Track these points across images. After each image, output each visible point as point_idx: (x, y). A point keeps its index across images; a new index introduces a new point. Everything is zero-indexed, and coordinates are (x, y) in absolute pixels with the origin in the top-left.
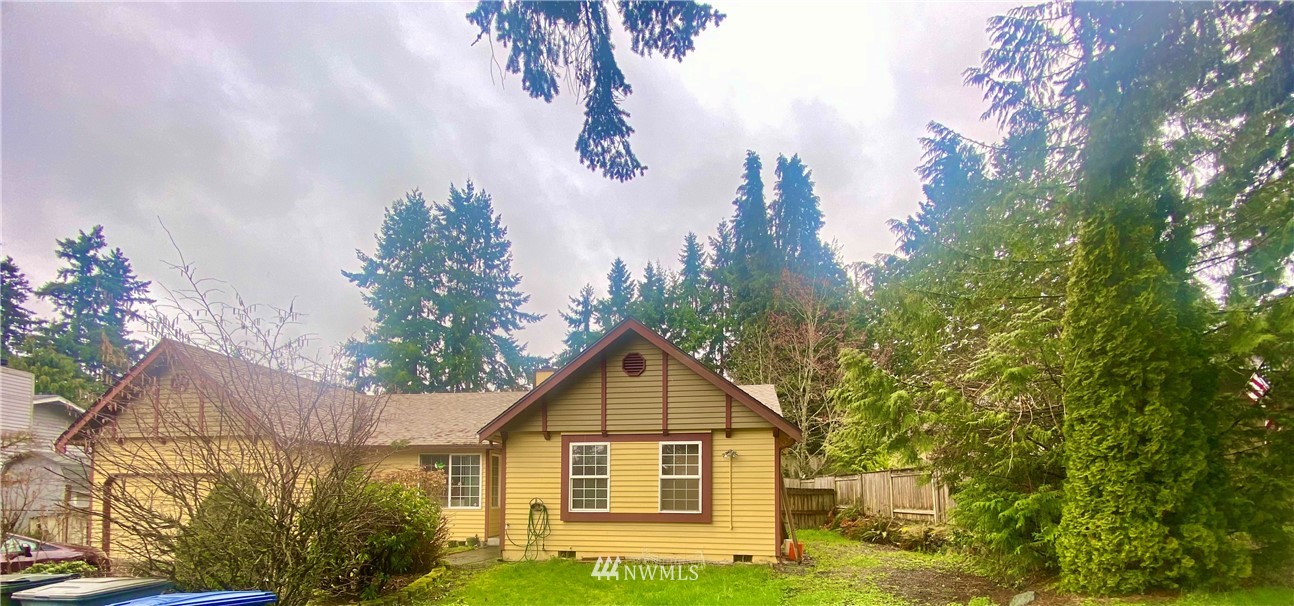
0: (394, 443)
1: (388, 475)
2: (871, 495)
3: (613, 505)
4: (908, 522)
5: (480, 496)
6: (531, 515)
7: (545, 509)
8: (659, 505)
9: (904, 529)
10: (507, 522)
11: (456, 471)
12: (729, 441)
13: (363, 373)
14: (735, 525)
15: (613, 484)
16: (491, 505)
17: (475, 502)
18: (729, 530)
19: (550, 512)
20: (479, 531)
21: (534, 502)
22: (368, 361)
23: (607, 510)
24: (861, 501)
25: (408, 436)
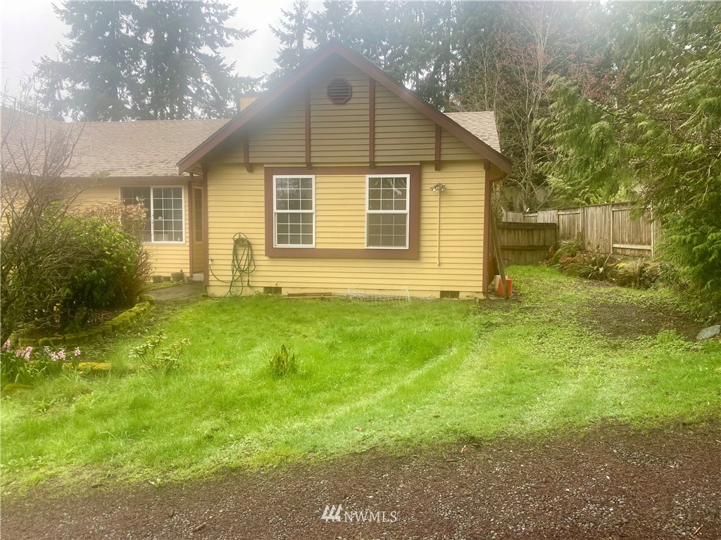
0: (93, 175)
1: (87, 209)
2: (592, 230)
3: (318, 240)
4: (626, 258)
5: (184, 231)
6: (235, 250)
7: (249, 245)
8: (365, 241)
9: (620, 265)
10: (210, 257)
11: (157, 204)
12: (438, 174)
13: (59, 96)
14: (443, 261)
15: (319, 219)
16: (195, 240)
17: (179, 236)
18: (436, 266)
19: (254, 247)
20: (183, 266)
21: (237, 237)
22: (64, 83)
23: (313, 246)
24: (582, 236)
25: (108, 167)
